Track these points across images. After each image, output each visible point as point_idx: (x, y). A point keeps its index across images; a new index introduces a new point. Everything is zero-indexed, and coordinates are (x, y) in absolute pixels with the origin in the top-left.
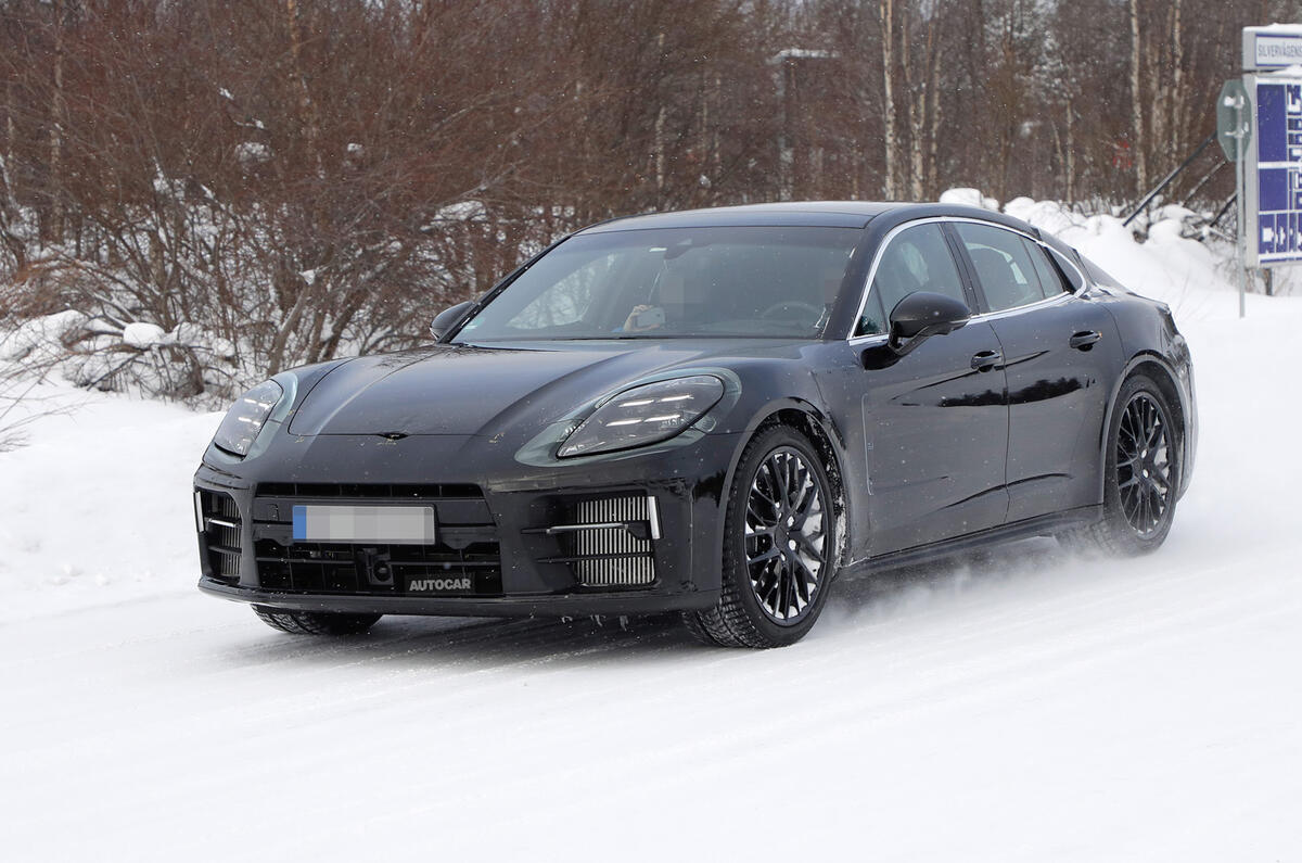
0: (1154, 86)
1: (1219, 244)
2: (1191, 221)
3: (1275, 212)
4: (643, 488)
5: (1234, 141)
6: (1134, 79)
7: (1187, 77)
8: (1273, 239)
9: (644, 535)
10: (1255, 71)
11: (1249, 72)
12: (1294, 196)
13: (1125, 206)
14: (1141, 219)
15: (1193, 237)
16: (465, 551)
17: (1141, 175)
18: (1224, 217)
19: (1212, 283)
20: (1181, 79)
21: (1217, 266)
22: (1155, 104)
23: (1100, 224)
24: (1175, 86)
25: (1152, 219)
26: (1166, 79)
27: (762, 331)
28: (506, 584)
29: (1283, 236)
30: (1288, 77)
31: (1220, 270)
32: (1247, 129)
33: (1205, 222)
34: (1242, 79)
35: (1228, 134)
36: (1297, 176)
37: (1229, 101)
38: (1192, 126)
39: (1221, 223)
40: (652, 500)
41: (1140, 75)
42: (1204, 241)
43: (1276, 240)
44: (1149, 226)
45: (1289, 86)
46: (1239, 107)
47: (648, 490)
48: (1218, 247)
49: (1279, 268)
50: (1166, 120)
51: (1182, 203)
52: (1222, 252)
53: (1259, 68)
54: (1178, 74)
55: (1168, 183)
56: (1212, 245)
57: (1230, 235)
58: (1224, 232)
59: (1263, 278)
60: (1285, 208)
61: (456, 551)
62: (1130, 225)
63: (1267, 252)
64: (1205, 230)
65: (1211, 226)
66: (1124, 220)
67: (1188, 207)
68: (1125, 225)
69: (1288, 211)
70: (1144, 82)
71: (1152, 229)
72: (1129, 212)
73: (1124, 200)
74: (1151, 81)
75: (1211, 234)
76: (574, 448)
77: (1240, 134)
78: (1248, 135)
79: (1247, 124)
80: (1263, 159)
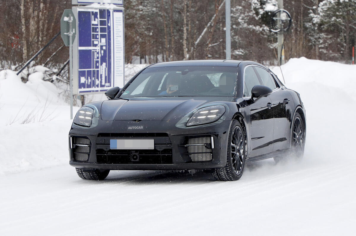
0: (31, 10)
1: (61, 84)
2: (48, 73)
3: (86, 70)
4: (211, 134)
5: (68, 37)
6: (22, 7)
7: (46, 7)
8: (85, 82)
9: (210, 147)
10: (77, 5)
11: (74, 5)
12: (95, 62)
13: (17, 65)
14: (25, 72)
15: (48, 80)
16: (162, 151)
17: (25, 51)
18: (63, 71)
19: (58, 102)
20: (43, 9)
21: (60, 94)
22: (31, 18)
23: (6, 74)
24: (40, 11)
25: (30, 72)
26: (36, 8)
27: (218, 95)
28: (174, 160)
29: (89, 80)
30: (92, 8)
31: (61, 96)
32: (74, 32)
33: (54, 73)
34: (71, 8)
35: (65, 34)
36: (96, 53)
37: (66, 19)
38: (48, 29)
39: (61, 74)
40: (212, 138)
41: (25, 6)
42: (54, 82)
43: (87, 83)
44: (28, 75)
45: (93, 12)
46: (71, 21)
47: (212, 135)
48: (60, 85)
49: (88, 95)
50: (36, 26)
51: (43, 65)
52: (62, 87)
53: (79, 4)
54: (42, 5)
55: (37, 55)
56: (57, 84)
57: (65, 80)
58: (63, 78)
59: (80, 99)
60: (91, 68)
61: (159, 151)
62: (20, 74)
63: (82, 88)
64: (54, 77)
65: (57, 75)
66: (17, 72)
67: (46, 67)
68: (18, 74)
69: (92, 69)
70: (27, 9)
71: (30, 76)
72: (20, 69)
73: (17, 63)
74: (30, 8)
75: (57, 79)
76: (191, 124)
77: (71, 34)
78: (74, 34)
79: (74, 29)
80: (80, 45)
